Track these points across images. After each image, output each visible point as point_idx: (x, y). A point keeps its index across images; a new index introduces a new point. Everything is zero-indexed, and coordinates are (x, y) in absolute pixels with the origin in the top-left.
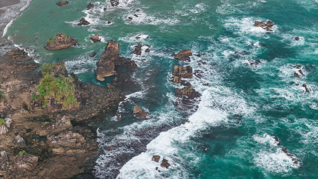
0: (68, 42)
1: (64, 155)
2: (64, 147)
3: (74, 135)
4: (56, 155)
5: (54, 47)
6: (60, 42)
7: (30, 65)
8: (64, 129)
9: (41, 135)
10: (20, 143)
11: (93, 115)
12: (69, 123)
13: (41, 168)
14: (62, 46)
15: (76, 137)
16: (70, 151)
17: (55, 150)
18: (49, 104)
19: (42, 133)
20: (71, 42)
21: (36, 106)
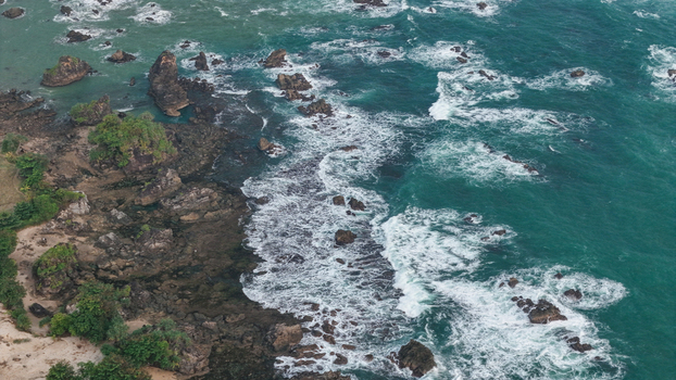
0: (80, 70)
1: (202, 222)
2: (196, 211)
3: (203, 191)
4: (189, 225)
5: (61, 81)
6: (68, 71)
7: (41, 114)
8: (176, 188)
9: (144, 204)
10: (123, 219)
11: (202, 163)
12: (178, 179)
13: (181, 244)
14: (73, 77)
15: (207, 194)
16: (209, 214)
17: (184, 218)
18: (132, 158)
19: (147, 200)
20: (85, 68)
21: (105, 168)
